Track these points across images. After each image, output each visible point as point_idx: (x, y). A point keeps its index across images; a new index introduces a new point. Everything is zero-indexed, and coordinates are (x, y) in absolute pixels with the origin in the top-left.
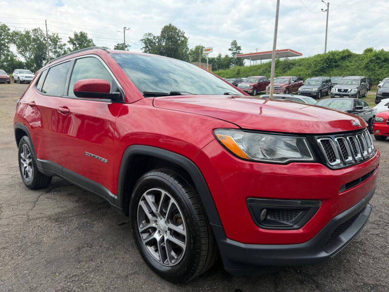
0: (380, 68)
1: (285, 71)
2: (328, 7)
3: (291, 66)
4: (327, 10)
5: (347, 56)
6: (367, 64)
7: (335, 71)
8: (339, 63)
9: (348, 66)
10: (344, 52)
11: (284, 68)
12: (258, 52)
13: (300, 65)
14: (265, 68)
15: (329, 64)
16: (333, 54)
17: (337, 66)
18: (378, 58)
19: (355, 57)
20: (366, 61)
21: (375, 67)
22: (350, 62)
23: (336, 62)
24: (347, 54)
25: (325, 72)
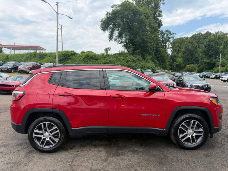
0: (90, 61)
1: (41, 59)
2: (62, 27)
3: (44, 56)
4: (61, 29)
5: (73, 54)
6: (84, 59)
7: (70, 61)
8: (71, 57)
9: (75, 59)
10: (72, 51)
11: (40, 57)
12: (15, 45)
13: (50, 56)
14: (28, 56)
15: (66, 57)
16: (67, 52)
17: (70, 58)
18: (88, 56)
19: (77, 55)
20: (83, 57)
21: (87, 60)
22: (76, 57)
23: (69, 56)
24: (74, 53)
25: (64, 61)
